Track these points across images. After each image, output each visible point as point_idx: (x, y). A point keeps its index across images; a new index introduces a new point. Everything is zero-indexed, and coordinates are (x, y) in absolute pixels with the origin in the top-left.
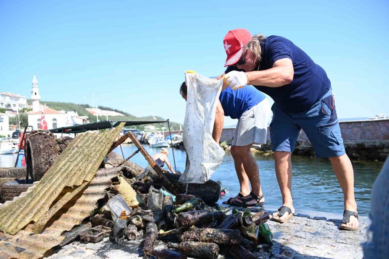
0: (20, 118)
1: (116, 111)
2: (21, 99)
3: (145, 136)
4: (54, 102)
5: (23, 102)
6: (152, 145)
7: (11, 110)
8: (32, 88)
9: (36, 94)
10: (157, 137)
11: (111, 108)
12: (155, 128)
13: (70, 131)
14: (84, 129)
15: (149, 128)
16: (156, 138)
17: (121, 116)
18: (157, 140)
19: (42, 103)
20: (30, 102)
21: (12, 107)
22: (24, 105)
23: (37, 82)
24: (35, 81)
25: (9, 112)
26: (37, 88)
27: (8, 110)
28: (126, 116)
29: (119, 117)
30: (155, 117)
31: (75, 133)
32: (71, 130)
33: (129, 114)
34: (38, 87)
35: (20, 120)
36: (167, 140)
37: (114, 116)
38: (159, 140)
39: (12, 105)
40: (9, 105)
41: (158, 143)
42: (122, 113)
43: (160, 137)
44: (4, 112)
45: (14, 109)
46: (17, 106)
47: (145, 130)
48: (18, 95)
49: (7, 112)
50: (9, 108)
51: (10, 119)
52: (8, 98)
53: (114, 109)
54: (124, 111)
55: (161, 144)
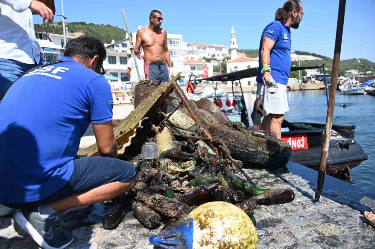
0: (222, 66)
1: (314, 55)
2: (223, 49)
3: (340, 81)
4: (253, 50)
5: (225, 51)
6: (344, 92)
7: (216, 59)
8: (231, 38)
9: (234, 43)
10: (351, 82)
11: (308, 52)
12: (359, 72)
13: (226, 79)
14: (239, 77)
15: (350, 72)
16: (349, 83)
17: (319, 60)
18: (351, 86)
19: (239, 51)
20: (230, 51)
21: (216, 57)
22: (226, 54)
23: (234, 32)
24: (233, 31)
25: (214, 61)
26: (235, 38)
27: (213, 59)
28: (324, 60)
29: (316, 61)
30: (360, 59)
31: (232, 81)
32: (227, 77)
33: (328, 58)
34: (235, 36)
35: (222, 68)
36: (364, 86)
37: (311, 61)
38: (352, 86)
39: (216, 55)
40: (214, 56)
41: (351, 89)
42: (320, 56)
43: (354, 83)
44: (210, 62)
45: (218, 58)
46: (220, 55)
47: (346, 75)
48: (222, 46)
49: (212, 61)
50: (214, 58)
51: (214, 67)
52: (213, 49)
53: (311, 53)
54: (322, 55)
55: (356, 90)
